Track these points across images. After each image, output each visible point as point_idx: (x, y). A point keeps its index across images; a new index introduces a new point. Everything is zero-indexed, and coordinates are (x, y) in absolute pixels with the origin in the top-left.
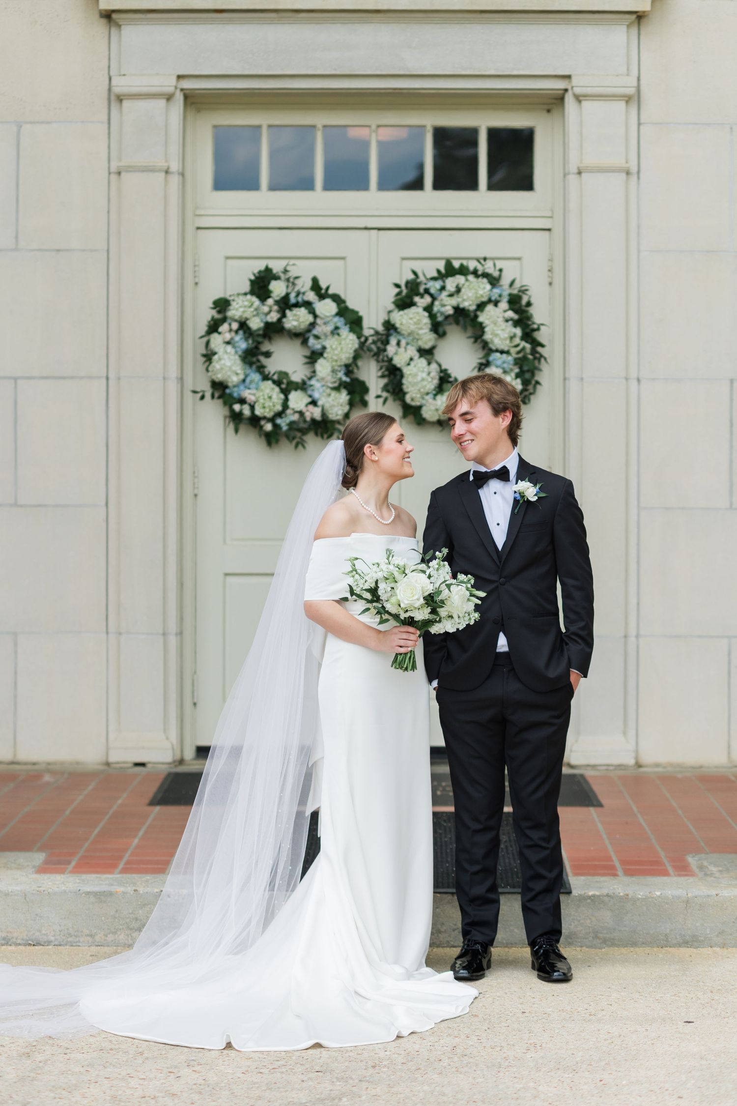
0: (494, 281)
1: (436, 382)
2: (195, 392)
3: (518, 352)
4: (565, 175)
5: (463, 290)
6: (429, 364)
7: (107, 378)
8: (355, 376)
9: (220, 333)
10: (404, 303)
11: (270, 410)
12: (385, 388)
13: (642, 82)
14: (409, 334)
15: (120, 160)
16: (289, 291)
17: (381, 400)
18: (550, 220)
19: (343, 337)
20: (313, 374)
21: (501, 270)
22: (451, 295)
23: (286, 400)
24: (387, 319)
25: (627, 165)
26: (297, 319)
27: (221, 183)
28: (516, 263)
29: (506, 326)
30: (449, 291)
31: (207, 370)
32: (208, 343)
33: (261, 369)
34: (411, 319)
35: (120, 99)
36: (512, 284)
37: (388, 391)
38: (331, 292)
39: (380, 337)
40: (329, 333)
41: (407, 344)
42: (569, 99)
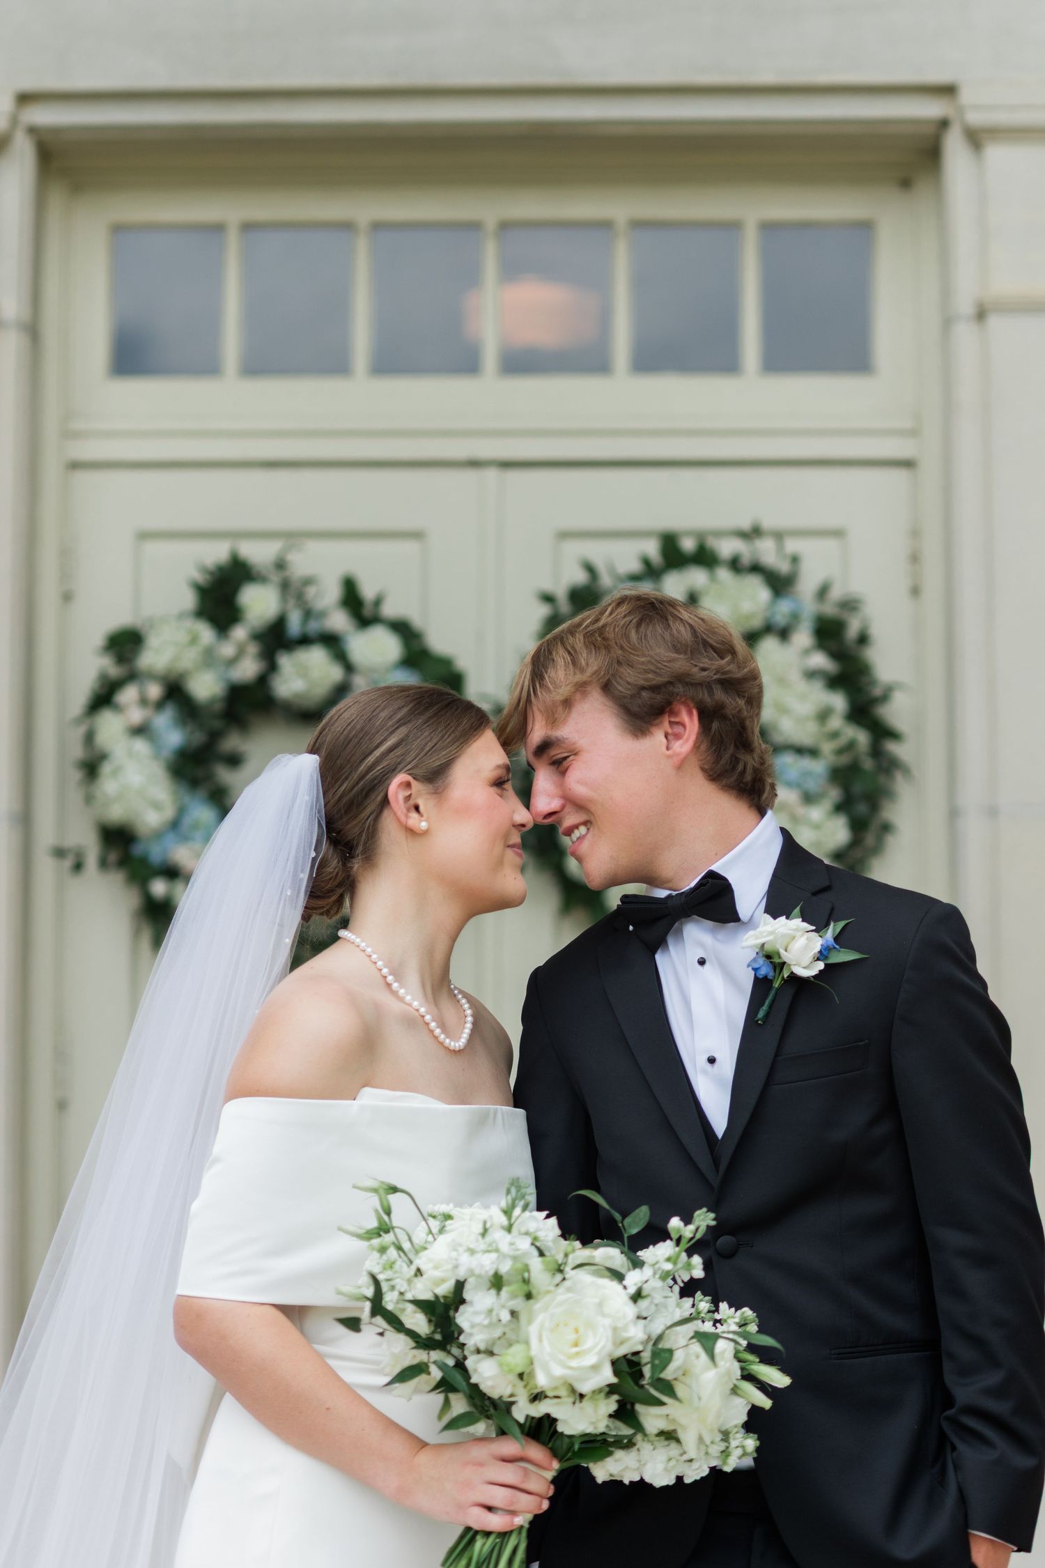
0: (779, 584)
2: (60, 853)
3: (839, 752)
4: (947, 323)
5: (705, 599)
9: (118, 709)
16: (288, 608)
18: (913, 433)
21: (795, 560)
26: (303, 674)
27: (126, 361)
28: (831, 544)
29: (809, 689)
31: (89, 799)
32: (89, 738)
33: (216, 794)
36: (823, 592)
38: (390, 610)
42: (955, 149)
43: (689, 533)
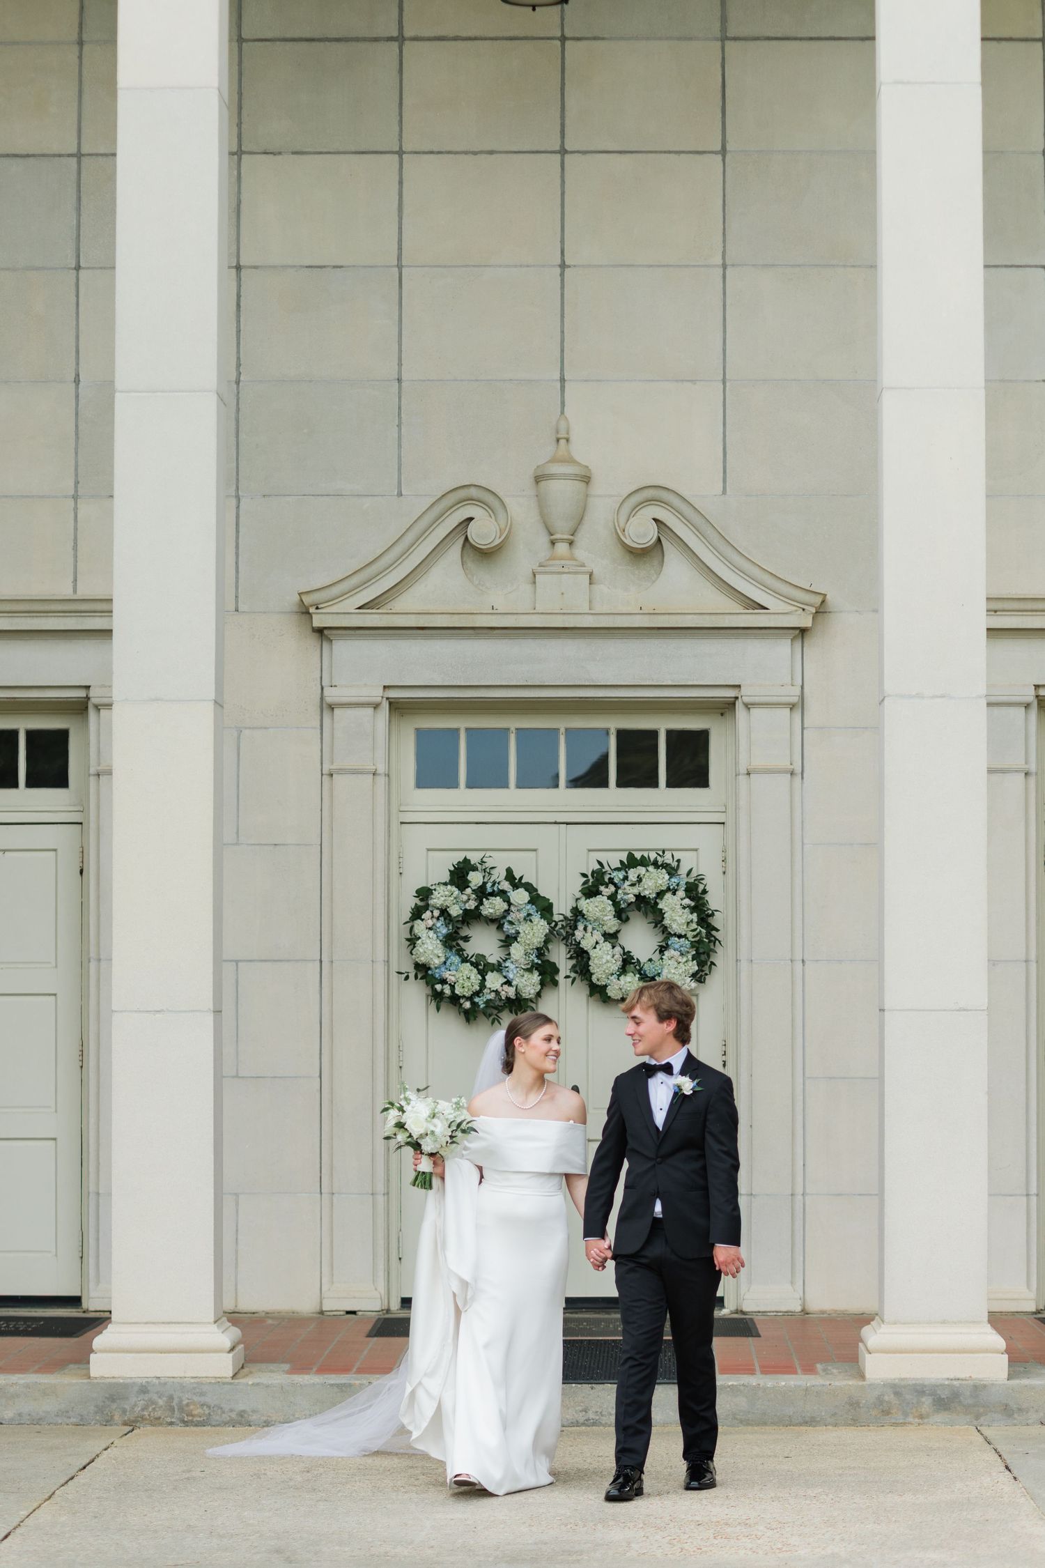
0: (672, 871)
1: (620, 963)
2: (400, 973)
3: (694, 937)
5: (644, 880)
6: (613, 947)
7: (321, 962)
8: (546, 958)
9: (422, 920)
10: (590, 892)
11: (469, 990)
12: (573, 969)
13: (806, 690)
14: (595, 920)
15: (332, 763)
16: (486, 880)
17: (570, 980)
18: (724, 814)
19: (535, 923)
20: (507, 957)
21: (679, 861)
22: (633, 885)
23: (484, 979)
24: (574, 906)
25: (792, 767)
26: (493, 906)
27: (421, 783)
29: (683, 913)
30: (631, 881)
31: (411, 953)
32: (412, 928)
33: (460, 952)
34: (597, 907)
35: (331, 708)
36: (689, 873)
37: (576, 972)
38: (523, 881)
39: (569, 922)
40: (522, 920)
41: (594, 929)
42: (739, 705)
43: (638, 851)
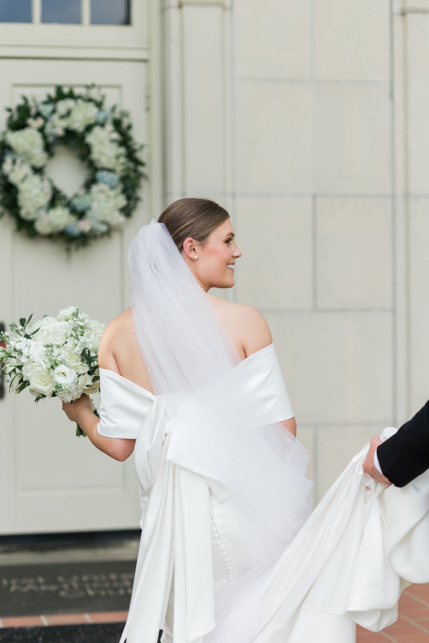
0: (99, 105)
1: (48, 197)
3: (122, 171)
4: (164, 9)
5: (73, 113)
6: (41, 181)
10: (17, 125)
14: (23, 154)
18: (148, 51)
24: (0, 138)
25: (222, 1)
28: (115, 91)
30: (60, 114)
34: (26, 139)
36: (113, 109)
41: (23, 162)
43: (66, 85)
